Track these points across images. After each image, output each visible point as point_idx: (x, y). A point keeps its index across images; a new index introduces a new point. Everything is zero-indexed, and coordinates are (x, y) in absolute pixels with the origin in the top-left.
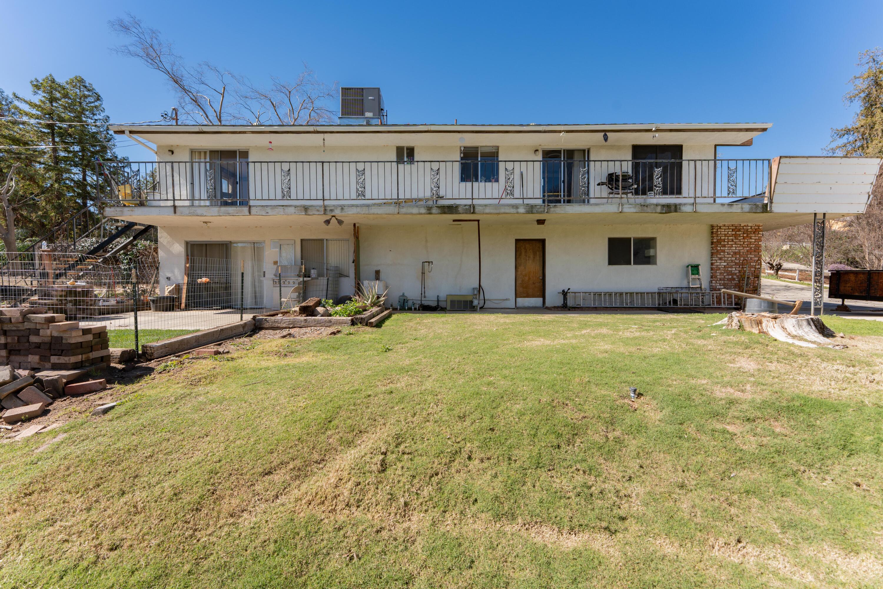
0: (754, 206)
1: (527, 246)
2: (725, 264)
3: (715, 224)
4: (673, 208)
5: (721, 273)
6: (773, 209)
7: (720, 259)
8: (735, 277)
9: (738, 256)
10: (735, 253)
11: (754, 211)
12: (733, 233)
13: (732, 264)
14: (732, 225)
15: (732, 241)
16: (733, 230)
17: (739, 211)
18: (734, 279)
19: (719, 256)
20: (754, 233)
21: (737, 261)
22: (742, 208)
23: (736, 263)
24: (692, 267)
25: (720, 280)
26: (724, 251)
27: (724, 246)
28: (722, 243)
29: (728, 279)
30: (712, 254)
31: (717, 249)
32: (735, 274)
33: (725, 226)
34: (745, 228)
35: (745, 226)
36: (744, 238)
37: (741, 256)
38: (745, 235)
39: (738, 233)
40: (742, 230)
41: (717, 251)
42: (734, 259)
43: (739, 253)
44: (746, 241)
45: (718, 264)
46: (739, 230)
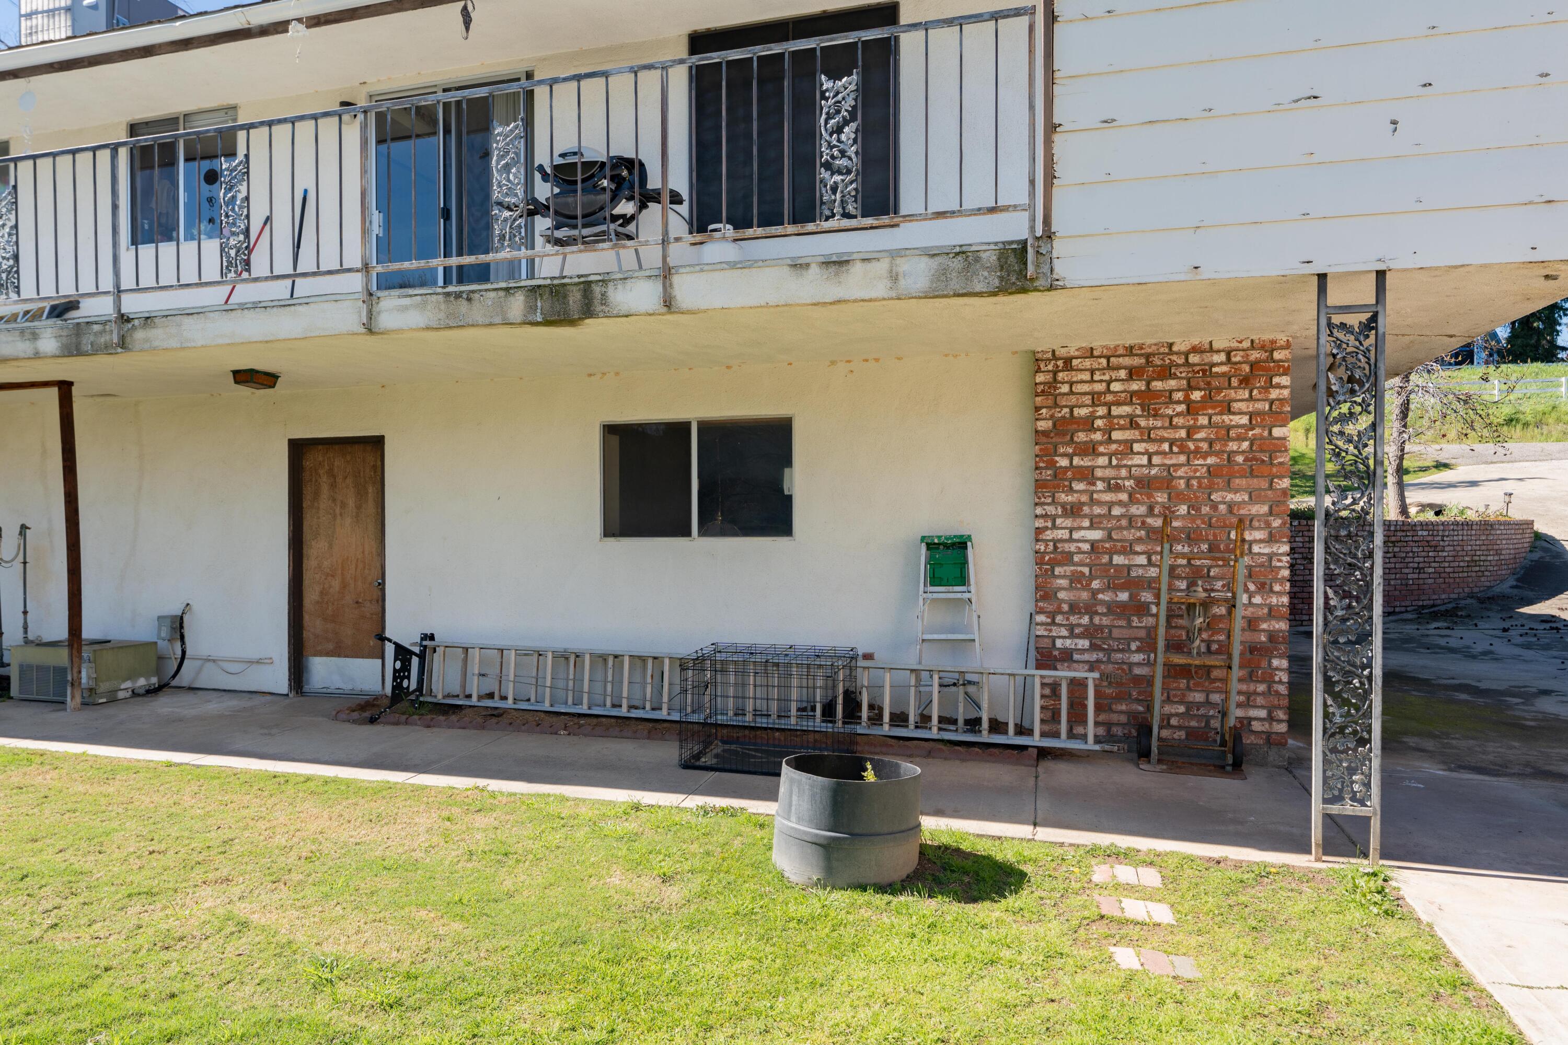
0: (957, 263)
1: (338, 462)
2: (1096, 535)
3: (1044, 345)
4: (575, 298)
5: (1076, 579)
6: (1060, 269)
7: (1073, 511)
8: (1147, 596)
9: (1161, 497)
10: (1145, 484)
11: (956, 284)
12: (1135, 386)
13: (1129, 535)
14: (1130, 351)
15: (1133, 424)
16: (1134, 373)
17: (880, 289)
18: (1142, 609)
19: (1063, 497)
20: (1245, 381)
21: (1157, 523)
23: (1151, 531)
24: (931, 546)
25: (1074, 608)
26: (1087, 475)
27: (1091, 449)
28: (1081, 437)
29: (1114, 609)
30: (1040, 485)
31: (1052, 464)
32: (1151, 584)
33: (1090, 353)
34: (1194, 359)
35: (1195, 350)
36: (1192, 409)
37: (1176, 497)
38: (1196, 395)
39: (1157, 385)
40: (1182, 372)
41: (1059, 473)
42: (1142, 510)
43: (1166, 482)
44: (1203, 420)
45: (1063, 534)
46: (1166, 373)
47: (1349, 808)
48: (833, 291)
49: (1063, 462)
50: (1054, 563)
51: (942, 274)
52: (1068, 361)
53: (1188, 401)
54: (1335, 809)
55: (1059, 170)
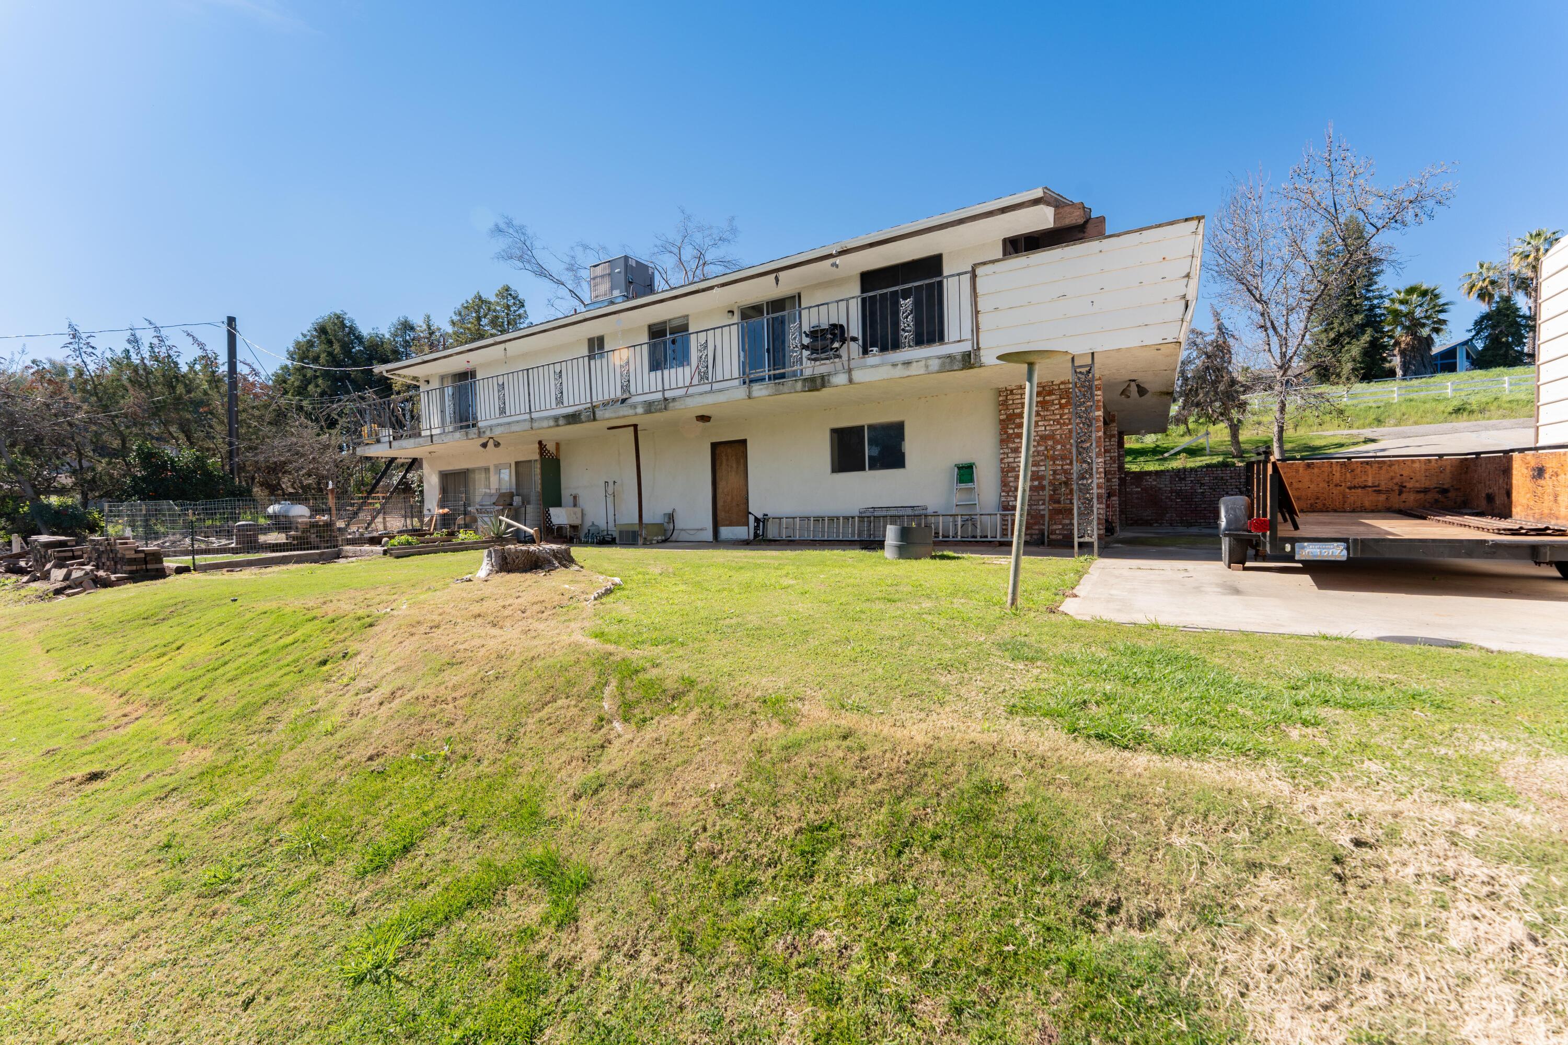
0: (948, 360)
1: (729, 451)
4: (819, 382)
6: (983, 360)
7: (1015, 450)
8: (1045, 482)
9: (1050, 443)
11: (948, 368)
17: (922, 371)
18: (1043, 488)
19: (1011, 445)
22: (927, 366)
23: (1046, 456)
24: (959, 468)
26: (1020, 436)
28: (1018, 420)
30: (1002, 441)
31: (1006, 432)
34: (1062, 387)
35: (1062, 383)
36: (1062, 407)
37: (1056, 442)
38: (1063, 401)
39: (1048, 398)
40: (1057, 392)
41: (1009, 436)
42: (1042, 448)
43: (1051, 437)
44: (1066, 411)
45: (1011, 460)
46: (1050, 393)
47: (1087, 539)
48: (907, 373)
49: (1011, 431)
50: (1008, 472)
51: (943, 365)
52: (1012, 391)
53: (1060, 404)
54: (1082, 540)
55: (981, 326)
